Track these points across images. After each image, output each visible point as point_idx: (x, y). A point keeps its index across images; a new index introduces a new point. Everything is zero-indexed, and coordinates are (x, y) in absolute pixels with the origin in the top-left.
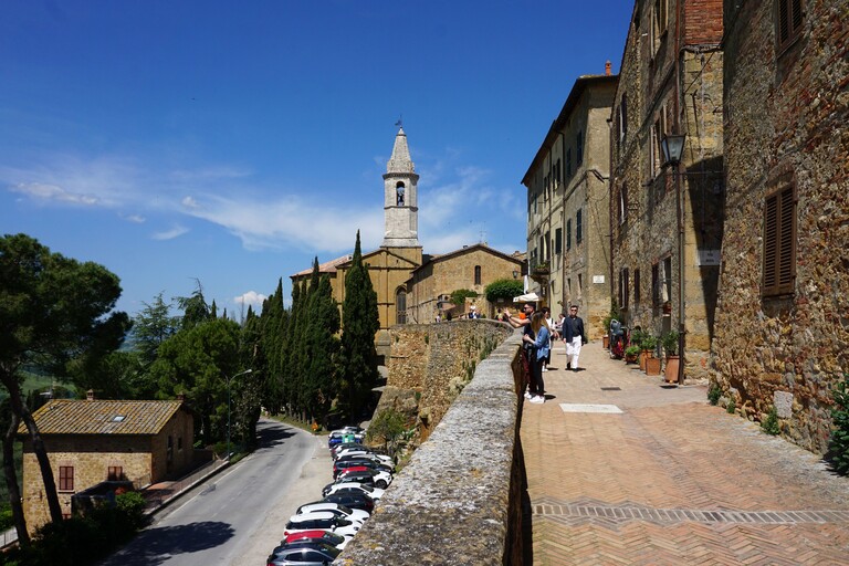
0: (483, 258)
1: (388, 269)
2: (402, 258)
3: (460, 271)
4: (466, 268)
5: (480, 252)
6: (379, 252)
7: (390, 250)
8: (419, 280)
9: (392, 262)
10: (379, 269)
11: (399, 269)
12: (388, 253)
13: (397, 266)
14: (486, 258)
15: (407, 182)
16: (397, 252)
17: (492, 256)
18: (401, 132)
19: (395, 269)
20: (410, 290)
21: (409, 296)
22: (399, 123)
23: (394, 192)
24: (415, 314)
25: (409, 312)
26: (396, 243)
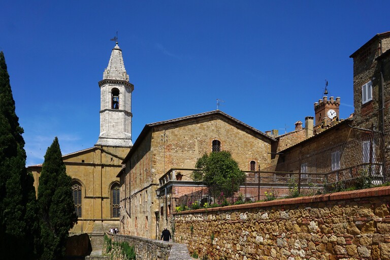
0: (222, 131)
1: (103, 166)
2: (116, 157)
3: (191, 147)
4: (201, 142)
5: (220, 123)
6: (94, 150)
7: (105, 148)
8: (131, 168)
9: (106, 159)
10: (94, 165)
11: (114, 166)
12: (102, 151)
13: (112, 163)
14: (228, 131)
15: (122, 89)
16: (111, 150)
17: (235, 130)
18: (117, 47)
19: (110, 166)
20: (123, 181)
21: (122, 189)
22: (115, 39)
23: (109, 97)
24: (128, 206)
25: (122, 205)
26: (111, 142)
